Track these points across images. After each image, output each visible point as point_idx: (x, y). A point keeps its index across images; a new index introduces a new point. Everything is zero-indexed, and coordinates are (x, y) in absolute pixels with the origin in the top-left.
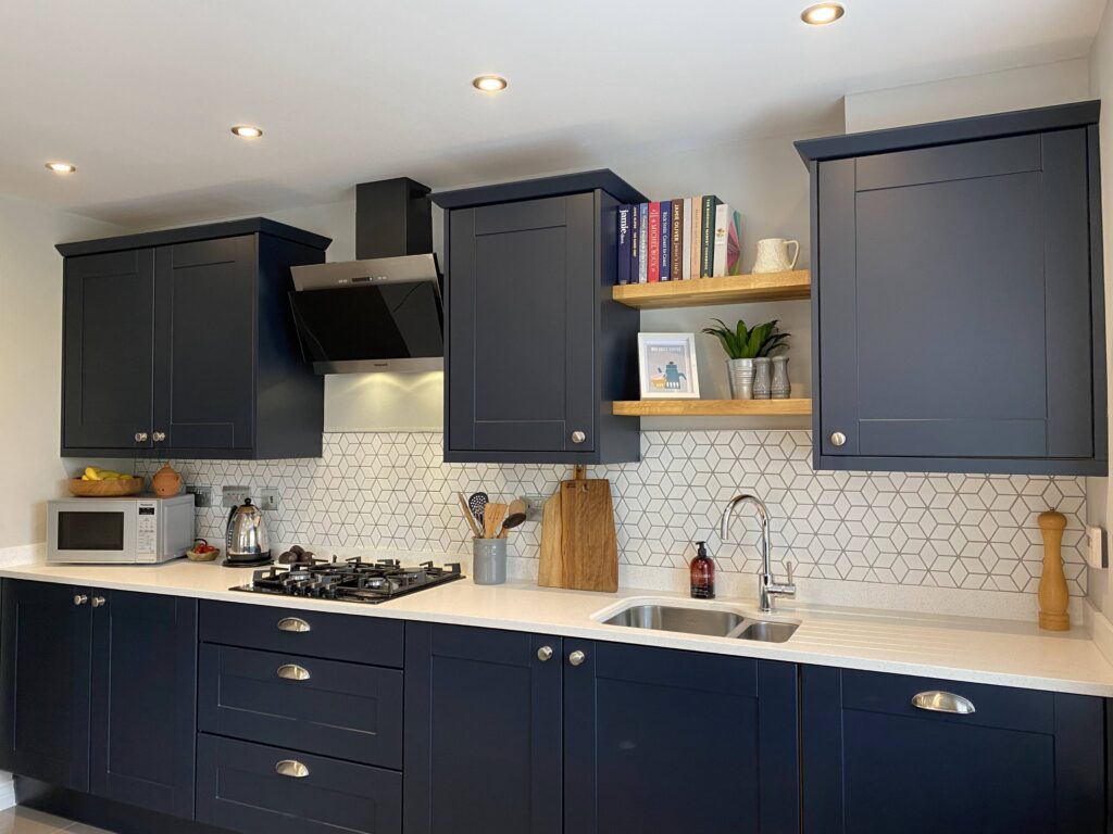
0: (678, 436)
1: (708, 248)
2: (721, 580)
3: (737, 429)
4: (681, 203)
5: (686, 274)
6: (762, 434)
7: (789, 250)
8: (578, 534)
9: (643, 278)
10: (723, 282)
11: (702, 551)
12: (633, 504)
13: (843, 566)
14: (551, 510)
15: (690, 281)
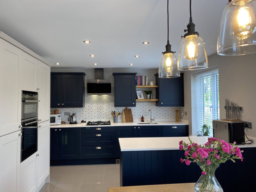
0: (139, 103)
1: (145, 82)
2: (145, 120)
3: (146, 102)
4: (142, 77)
5: (143, 85)
6: (149, 103)
7: (153, 83)
8: (128, 116)
9: (138, 85)
10: (147, 86)
11: (143, 116)
12: (133, 112)
13: (157, 117)
14: (123, 113)
15: (143, 86)
